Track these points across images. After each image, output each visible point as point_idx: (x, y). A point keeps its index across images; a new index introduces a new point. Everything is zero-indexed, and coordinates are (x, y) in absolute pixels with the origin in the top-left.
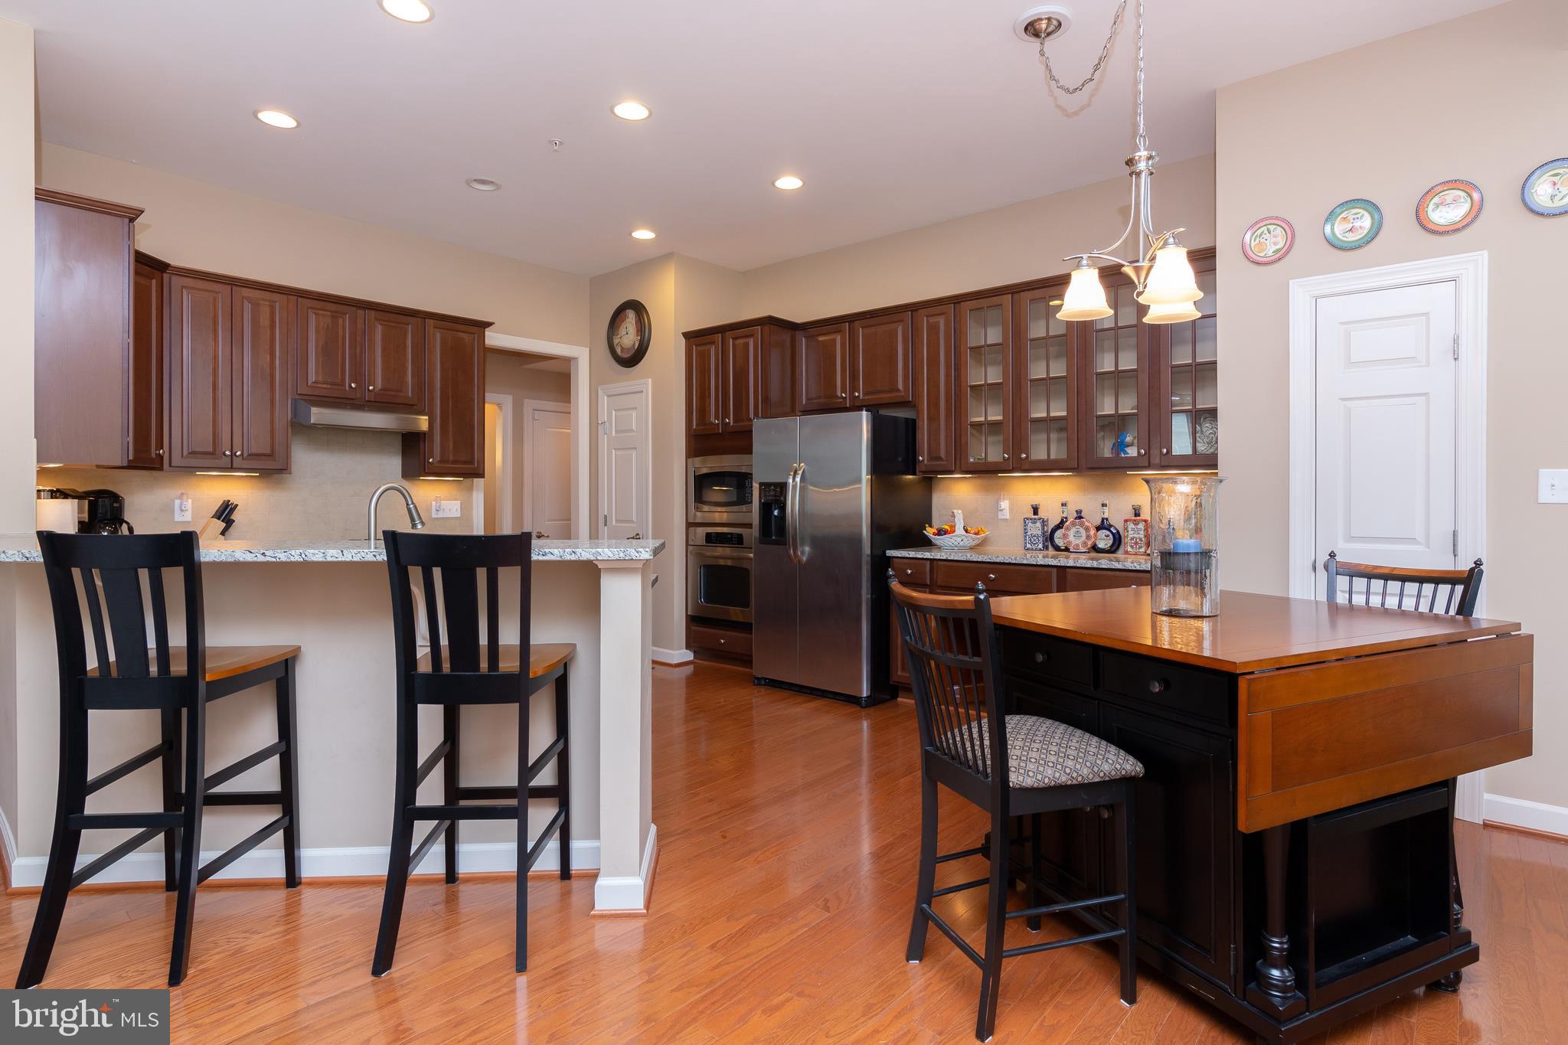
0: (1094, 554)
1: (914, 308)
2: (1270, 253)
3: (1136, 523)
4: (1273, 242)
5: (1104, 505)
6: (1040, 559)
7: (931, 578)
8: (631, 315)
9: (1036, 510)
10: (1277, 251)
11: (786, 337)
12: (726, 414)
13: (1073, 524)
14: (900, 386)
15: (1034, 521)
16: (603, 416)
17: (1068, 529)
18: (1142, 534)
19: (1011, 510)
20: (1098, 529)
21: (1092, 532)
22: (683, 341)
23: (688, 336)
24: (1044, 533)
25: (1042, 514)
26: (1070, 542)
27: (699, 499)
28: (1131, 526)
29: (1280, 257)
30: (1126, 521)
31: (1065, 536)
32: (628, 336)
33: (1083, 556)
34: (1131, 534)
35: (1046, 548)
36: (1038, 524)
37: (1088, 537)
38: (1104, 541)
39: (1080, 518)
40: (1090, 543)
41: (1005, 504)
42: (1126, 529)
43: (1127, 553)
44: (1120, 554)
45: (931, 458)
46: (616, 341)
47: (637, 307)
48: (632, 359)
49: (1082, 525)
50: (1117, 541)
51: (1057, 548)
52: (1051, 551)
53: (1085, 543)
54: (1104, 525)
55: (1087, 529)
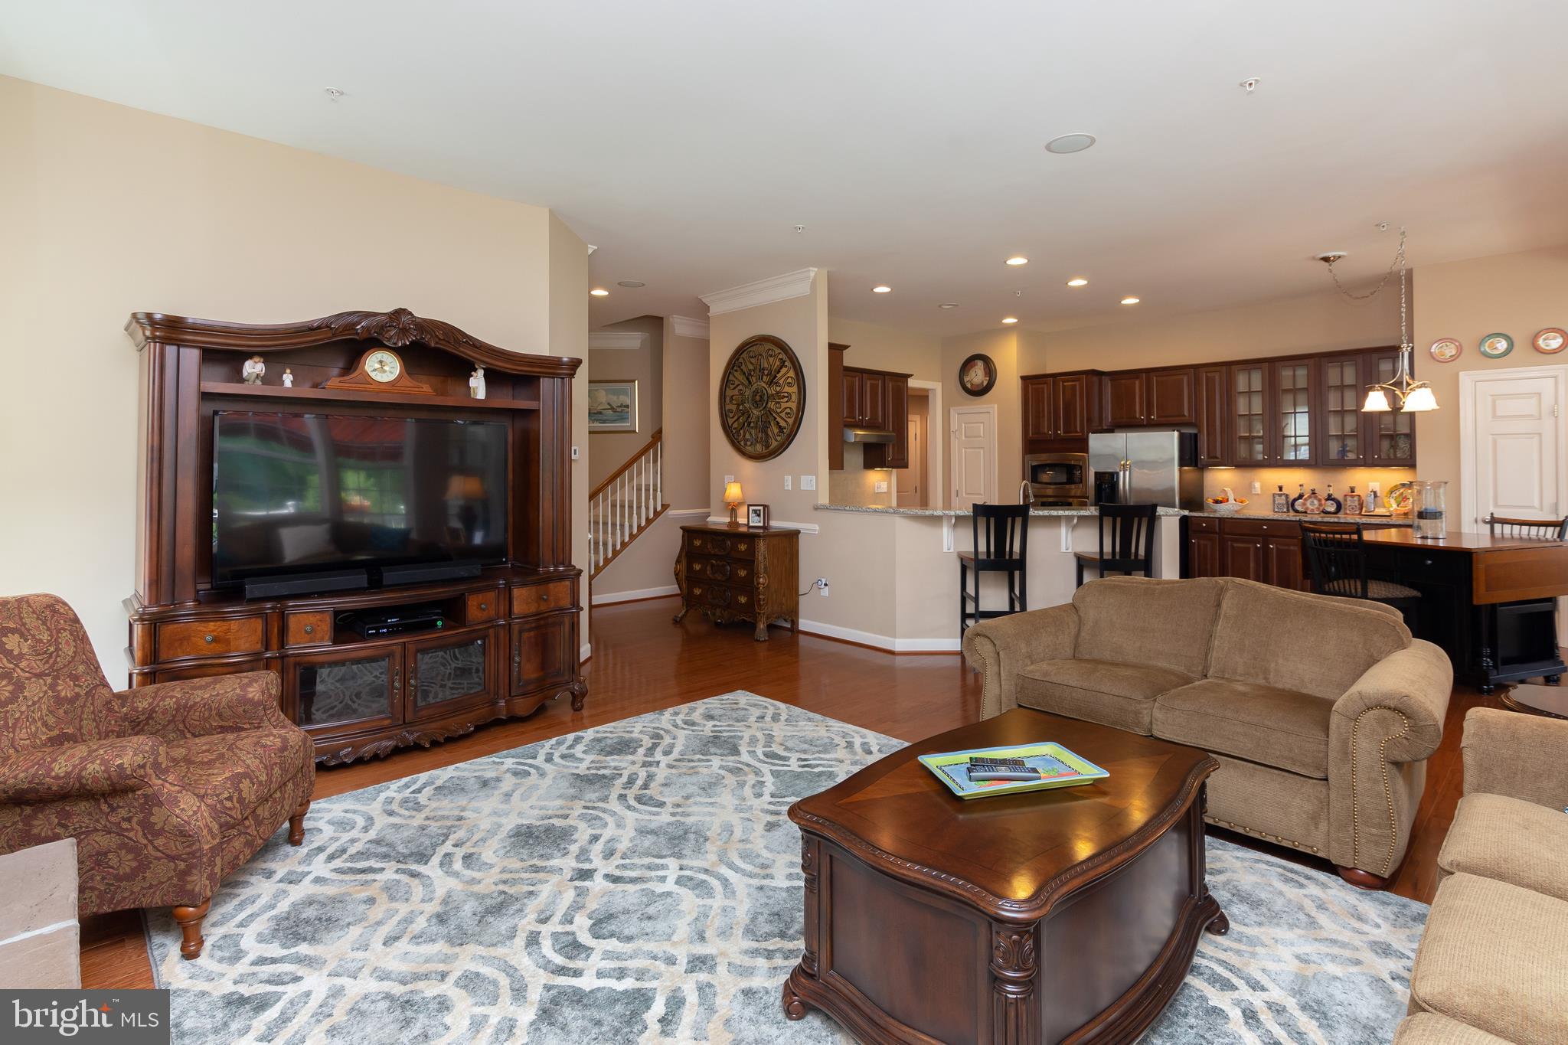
0: (1322, 515)
1: (1196, 367)
2: (1448, 357)
3: (1353, 497)
4: (1450, 351)
5: (1329, 486)
6: (1284, 517)
7: (1220, 529)
8: (980, 364)
9: (1281, 488)
10: (1451, 356)
11: (1095, 379)
12: (1057, 428)
13: (1310, 497)
14: (1186, 413)
15: (1280, 495)
16: (954, 426)
17: (1306, 500)
18: (1356, 503)
19: (1261, 489)
20: (1327, 500)
21: (1323, 502)
22: (1020, 381)
23: (1023, 378)
24: (1287, 502)
25: (1284, 491)
26: (1307, 508)
27: (1034, 479)
28: (1349, 498)
29: (1453, 358)
30: (1346, 496)
31: (1304, 504)
32: (977, 376)
33: (1316, 516)
34: (1349, 503)
35: (1288, 511)
36: (1283, 497)
37: (1320, 505)
38: (1331, 507)
39: (1314, 493)
40: (1321, 509)
41: (1257, 485)
42: (1346, 500)
43: (1346, 514)
44: (1341, 515)
45: (1209, 457)
46: (966, 379)
47: (986, 360)
48: (980, 392)
49: (1316, 498)
50: (1339, 506)
51: (1297, 511)
52: (1292, 513)
53: (1318, 509)
54: (1330, 498)
55: (1320, 500)
